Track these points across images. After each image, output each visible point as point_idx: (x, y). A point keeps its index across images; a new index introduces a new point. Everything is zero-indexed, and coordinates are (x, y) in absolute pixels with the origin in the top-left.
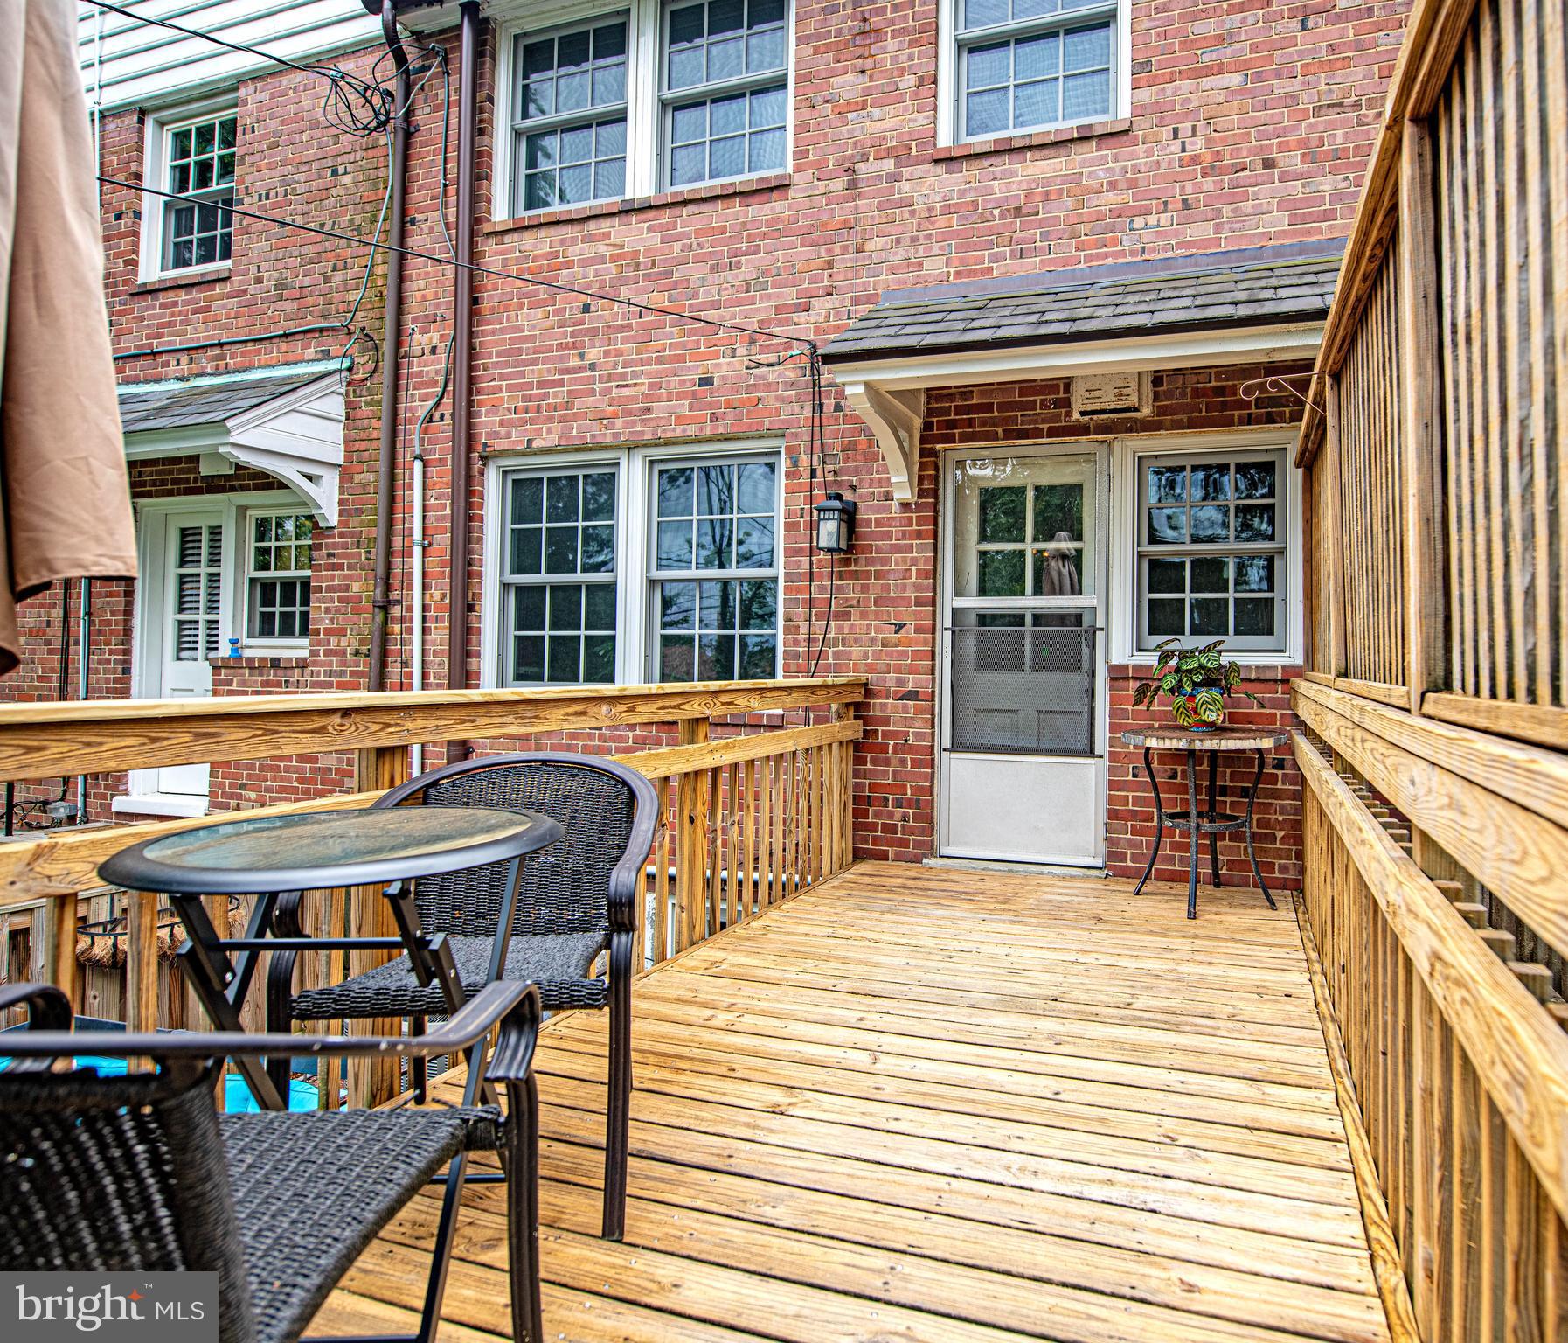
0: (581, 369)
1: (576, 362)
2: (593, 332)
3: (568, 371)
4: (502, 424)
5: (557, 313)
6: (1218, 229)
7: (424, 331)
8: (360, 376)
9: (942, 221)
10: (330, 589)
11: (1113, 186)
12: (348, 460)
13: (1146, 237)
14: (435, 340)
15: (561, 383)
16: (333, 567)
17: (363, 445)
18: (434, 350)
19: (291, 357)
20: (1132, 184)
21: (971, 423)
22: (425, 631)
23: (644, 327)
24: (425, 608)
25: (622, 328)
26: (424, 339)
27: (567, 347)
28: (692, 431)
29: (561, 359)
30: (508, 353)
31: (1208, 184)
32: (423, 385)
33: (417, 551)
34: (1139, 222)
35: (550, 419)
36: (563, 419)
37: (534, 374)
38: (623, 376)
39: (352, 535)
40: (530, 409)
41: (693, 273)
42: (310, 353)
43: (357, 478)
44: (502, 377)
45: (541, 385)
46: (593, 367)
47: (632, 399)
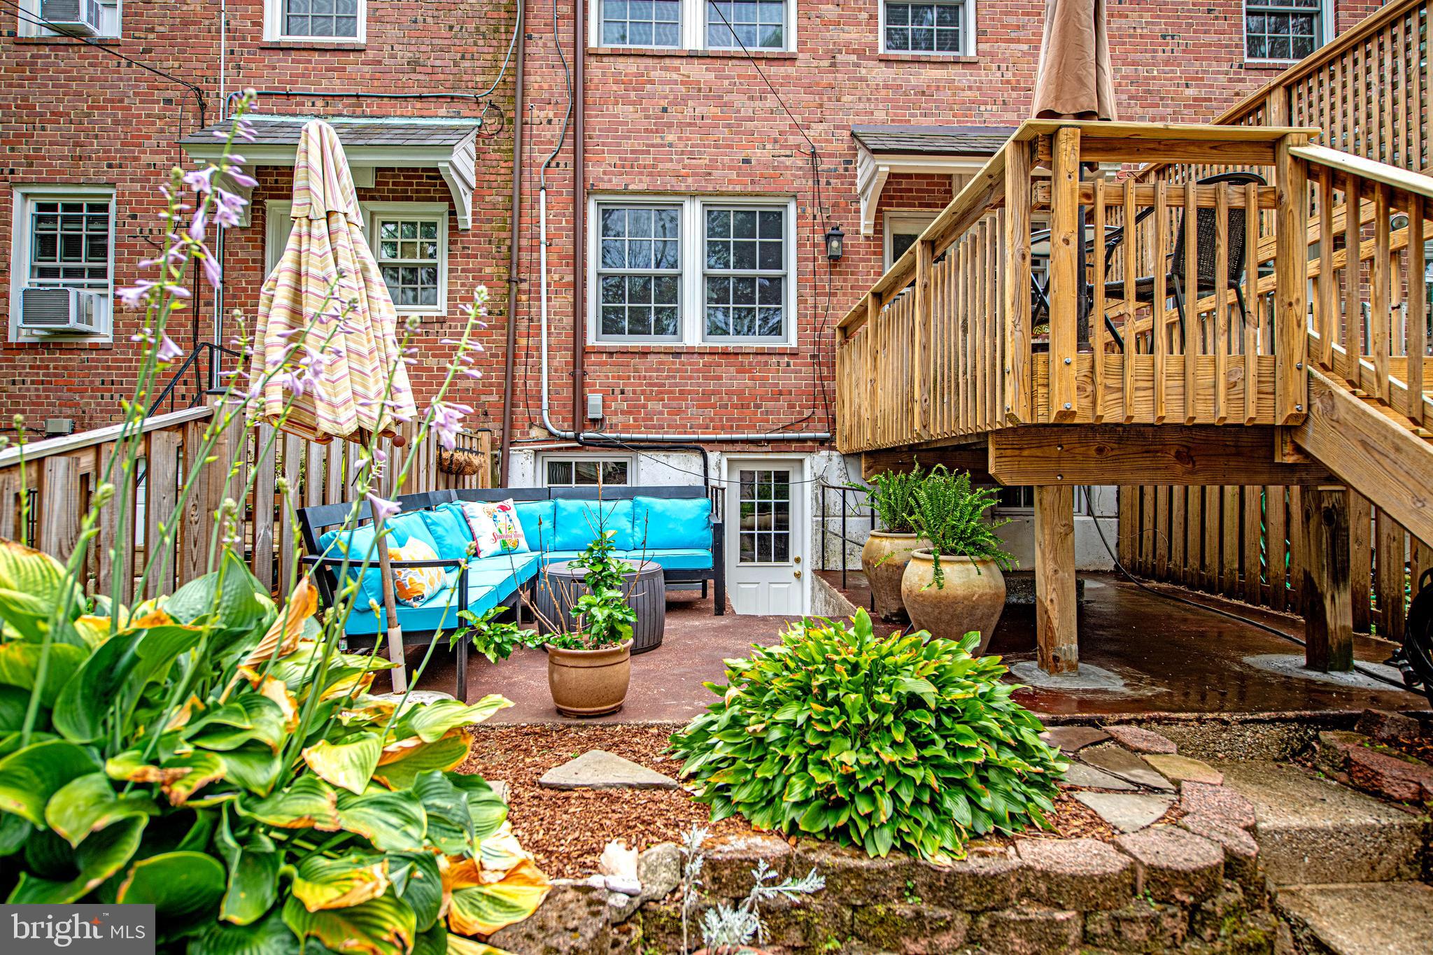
0: (663, 146)
1: (659, 141)
2: (670, 125)
3: (653, 146)
4: (605, 173)
5: (643, 110)
6: (1019, 116)
7: (541, 109)
8: (489, 130)
9: (883, 92)
10: (463, 271)
11: (970, 88)
12: (480, 186)
13: (986, 115)
14: (551, 115)
15: (648, 152)
16: (468, 256)
17: (493, 178)
18: (550, 122)
19: (425, 113)
20: (979, 89)
21: (901, 197)
22: (549, 299)
23: (705, 126)
24: (548, 285)
25: (690, 124)
26: (542, 114)
27: (652, 131)
28: (738, 188)
29: (648, 138)
30: (608, 130)
31: (1014, 94)
32: (542, 143)
33: (543, 247)
34: (982, 108)
35: (641, 174)
36: (650, 174)
37: (627, 145)
38: (691, 153)
39: (485, 236)
40: (626, 166)
41: (739, 100)
42: (443, 112)
43: (487, 199)
44: (604, 144)
45: (633, 152)
46: (671, 145)
47: (700, 167)
